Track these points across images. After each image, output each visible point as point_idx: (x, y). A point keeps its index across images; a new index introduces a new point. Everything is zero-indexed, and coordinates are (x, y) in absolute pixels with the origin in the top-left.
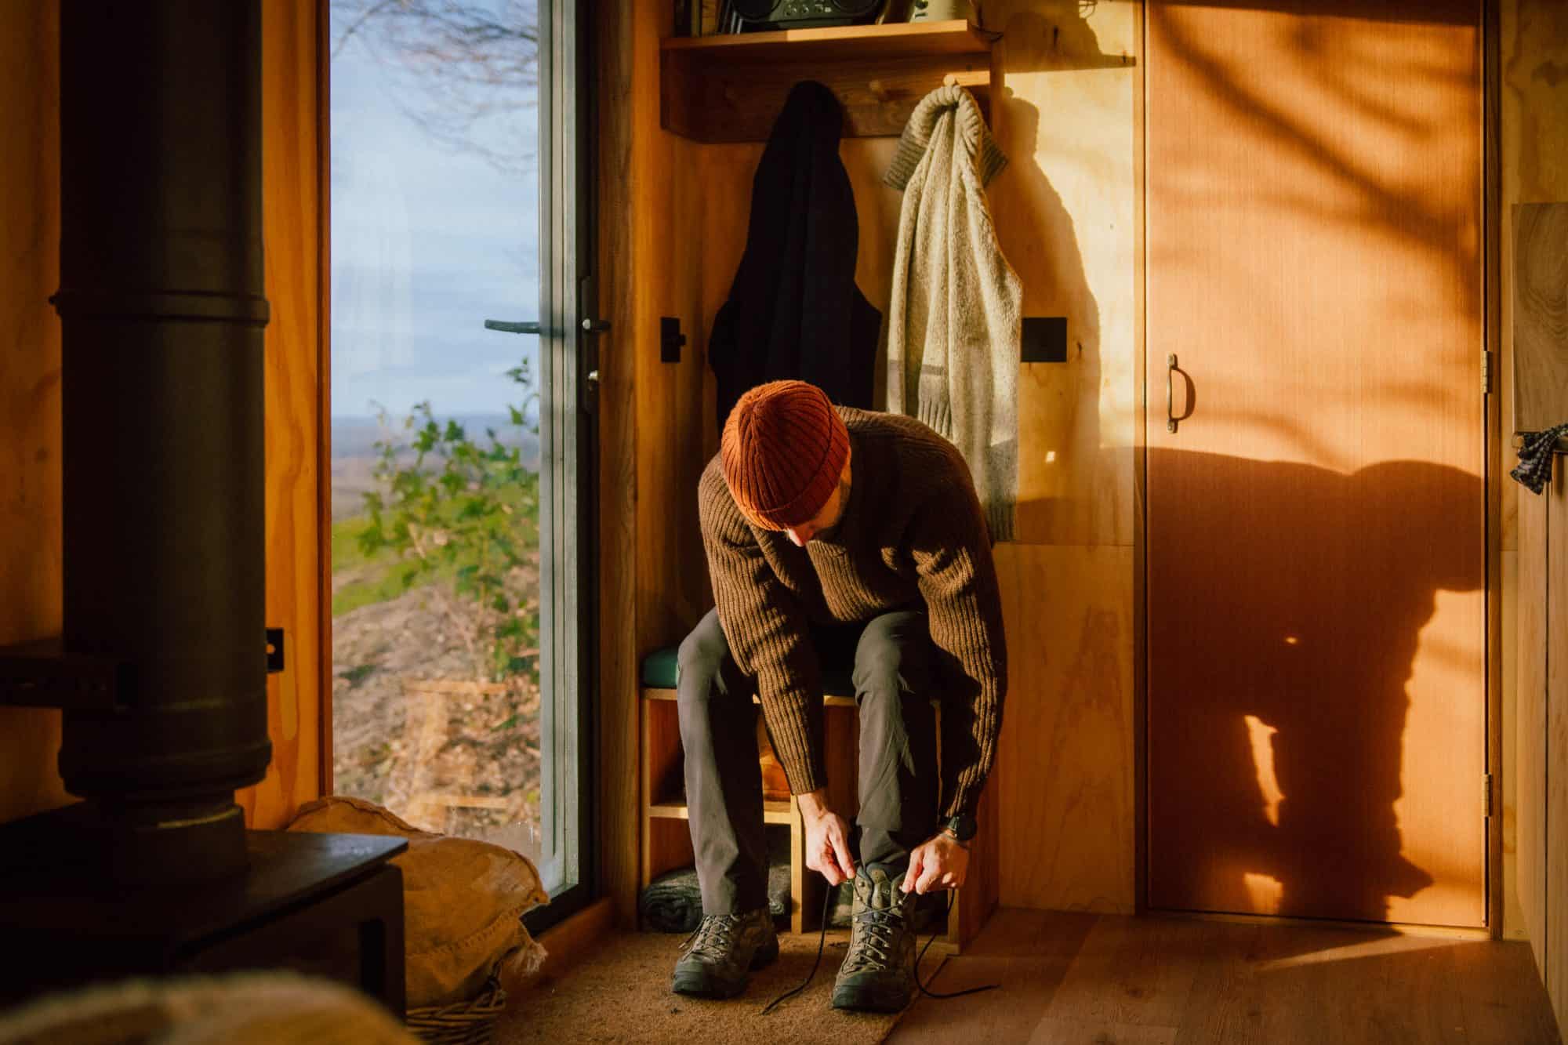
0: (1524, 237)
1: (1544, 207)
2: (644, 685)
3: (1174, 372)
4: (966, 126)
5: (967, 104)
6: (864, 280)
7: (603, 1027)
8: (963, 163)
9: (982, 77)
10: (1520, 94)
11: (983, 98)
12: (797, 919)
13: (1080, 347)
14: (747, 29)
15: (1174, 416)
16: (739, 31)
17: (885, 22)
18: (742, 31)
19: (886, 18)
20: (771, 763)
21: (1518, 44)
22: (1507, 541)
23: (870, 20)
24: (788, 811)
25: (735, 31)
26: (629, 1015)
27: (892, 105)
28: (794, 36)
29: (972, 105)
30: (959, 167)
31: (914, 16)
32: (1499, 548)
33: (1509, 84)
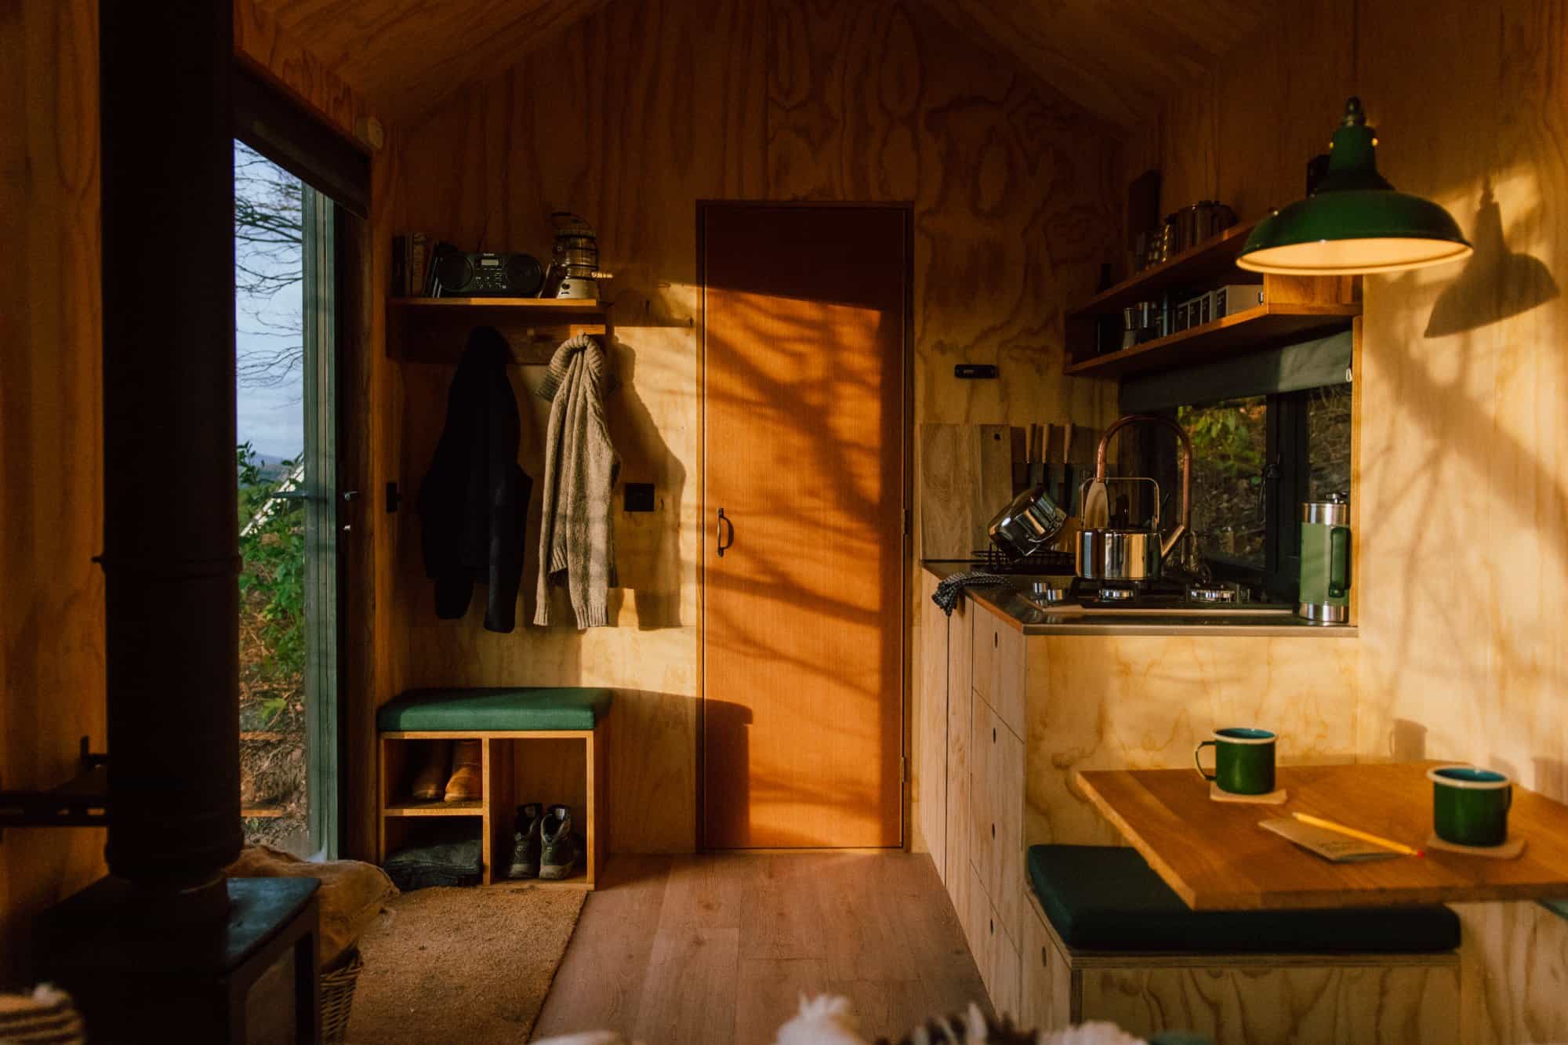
0: (928, 442)
1: (938, 427)
2: (380, 731)
3: (722, 520)
4: (591, 362)
5: (592, 348)
6: (525, 462)
7: (378, 964)
8: (587, 386)
9: (600, 330)
10: (925, 360)
11: (603, 343)
12: (487, 876)
13: (662, 502)
14: (444, 294)
15: (722, 546)
16: (438, 296)
17: (541, 297)
18: (441, 296)
19: (542, 294)
20: (466, 776)
21: (924, 330)
22: (915, 621)
23: (532, 295)
24: (481, 807)
25: (436, 296)
26: (393, 953)
27: (541, 344)
28: (475, 301)
29: (596, 349)
30: (585, 387)
31: (560, 293)
32: (911, 625)
33: (920, 353)
